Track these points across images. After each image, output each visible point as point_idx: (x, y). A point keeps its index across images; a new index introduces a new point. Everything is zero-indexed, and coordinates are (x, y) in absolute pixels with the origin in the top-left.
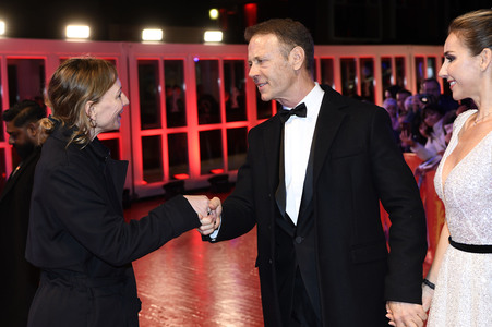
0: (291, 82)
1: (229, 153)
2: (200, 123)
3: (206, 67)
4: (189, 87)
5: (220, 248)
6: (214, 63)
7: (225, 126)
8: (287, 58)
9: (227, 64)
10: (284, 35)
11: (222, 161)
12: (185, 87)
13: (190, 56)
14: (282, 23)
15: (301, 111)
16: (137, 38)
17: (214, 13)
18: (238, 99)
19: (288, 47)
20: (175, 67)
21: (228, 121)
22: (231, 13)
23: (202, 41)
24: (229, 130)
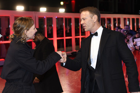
1: (66, 46)
2: (57, 37)
3: (60, 20)
4: (54, 26)
5: (63, 76)
6: (62, 19)
7: (65, 38)
8: (92, 18)
9: (66, 19)
10: (91, 11)
11: (64, 49)
12: (53, 26)
13: (55, 16)
14: (90, 8)
15: (96, 34)
16: (38, 10)
17: (62, 3)
18: (69, 30)
19: (92, 15)
20: (50, 20)
21: (66, 36)
22: (67, 3)
23: (58, 12)
24: (66, 39)
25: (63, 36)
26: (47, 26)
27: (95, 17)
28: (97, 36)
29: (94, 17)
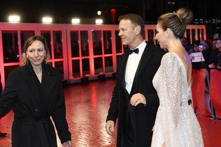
0: (135, 39)
1: (106, 66)
2: (94, 55)
3: (96, 33)
4: (90, 41)
5: (102, 103)
6: (100, 32)
7: (104, 56)
8: (134, 30)
9: (104, 32)
11: (103, 69)
12: (88, 41)
13: (90, 29)
15: (137, 51)
16: (70, 22)
17: (99, 13)
18: (109, 45)
19: (134, 25)
20: (84, 34)
21: (105, 54)
22: (105, 13)
23: (95, 23)
24: (105, 57)
25: (101, 54)
26: (81, 41)
27: (138, 29)
28: (138, 53)
29: (136, 28)
